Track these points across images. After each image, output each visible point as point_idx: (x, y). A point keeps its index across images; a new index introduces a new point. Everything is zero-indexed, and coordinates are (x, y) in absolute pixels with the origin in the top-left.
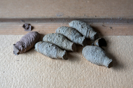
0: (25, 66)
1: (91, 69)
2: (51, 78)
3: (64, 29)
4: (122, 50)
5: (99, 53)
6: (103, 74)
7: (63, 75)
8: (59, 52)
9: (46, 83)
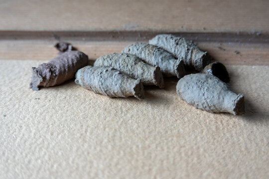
0: (51, 107)
1: (195, 119)
2: (104, 130)
3: (140, 45)
4: (263, 89)
5: (215, 85)
6: (223, 129)
7: (133, 126)
8: (127, 81)
9: (94, 137)
